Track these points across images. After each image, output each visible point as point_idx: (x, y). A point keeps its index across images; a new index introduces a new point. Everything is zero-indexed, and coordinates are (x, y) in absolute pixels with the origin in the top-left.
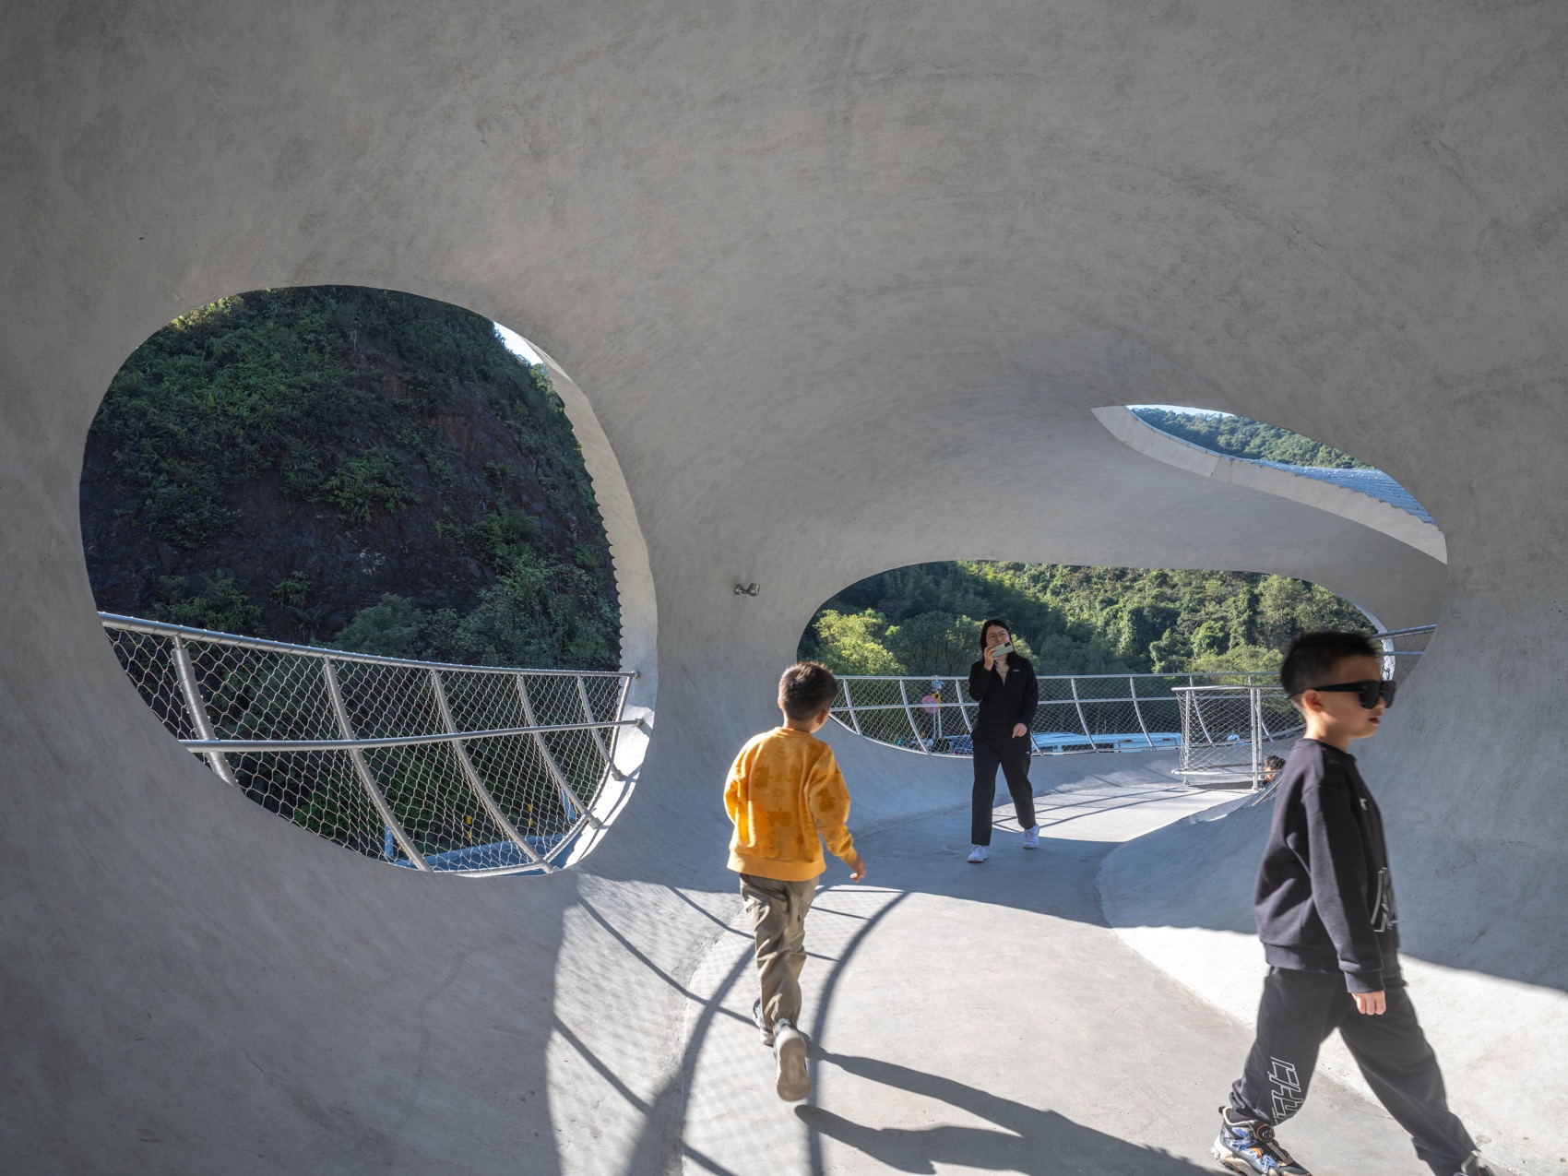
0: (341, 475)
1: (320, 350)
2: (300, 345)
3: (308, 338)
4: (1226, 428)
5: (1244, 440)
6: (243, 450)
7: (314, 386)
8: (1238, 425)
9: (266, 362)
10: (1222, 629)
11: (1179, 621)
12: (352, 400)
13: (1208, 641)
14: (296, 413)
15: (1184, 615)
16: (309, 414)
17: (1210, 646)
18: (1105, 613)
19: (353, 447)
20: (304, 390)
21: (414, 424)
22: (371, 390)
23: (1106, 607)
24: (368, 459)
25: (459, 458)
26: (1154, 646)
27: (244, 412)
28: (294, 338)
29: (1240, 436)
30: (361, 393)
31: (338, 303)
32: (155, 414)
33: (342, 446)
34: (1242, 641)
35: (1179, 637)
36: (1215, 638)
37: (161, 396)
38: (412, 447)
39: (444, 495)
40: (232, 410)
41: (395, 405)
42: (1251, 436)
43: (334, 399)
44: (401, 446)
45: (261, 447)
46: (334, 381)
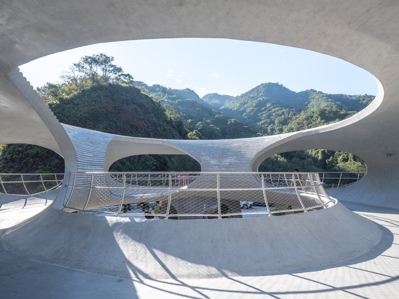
0: (97, 128)
1: (95, 101)
2: (91, 101)
3: (93, 99)
4: (362, 99)
5: (367, 102)
6: (78, 123)
7: (93, 109)
8: (365, 98)
9: (84, 105)
10: (347, 156)
11: (335, 154)
12: (101, 112)
13: (342, 159)
14: (89, 115)
15: (337, 152)
16: (92, 115)
17: (343, 161)
18: (315, 152)
19: (100, 121)
20: (91, 110)
21: (115, 116)
22: (105, 109)
23: (315, 150)
24: (103, 124)
25: (125, 122)
26: (327, 161)
27: (79, 116)
28: (90, 99)
29: (366, 101)
30: (103, 110)
31: (100, 91)
32: (62, 117)
33: (98, 121)
34: (352, 160)
35: (335, 158)
36: (344, 159)
37: (64, 113)
38: (113, 121)
39: (120, 130)
40: (77, 116)
41: (110, 112)
42: (369, 101)
43: (97, 112)
44: (111, 121)
45: (82, 123)
46: (97, 108)
